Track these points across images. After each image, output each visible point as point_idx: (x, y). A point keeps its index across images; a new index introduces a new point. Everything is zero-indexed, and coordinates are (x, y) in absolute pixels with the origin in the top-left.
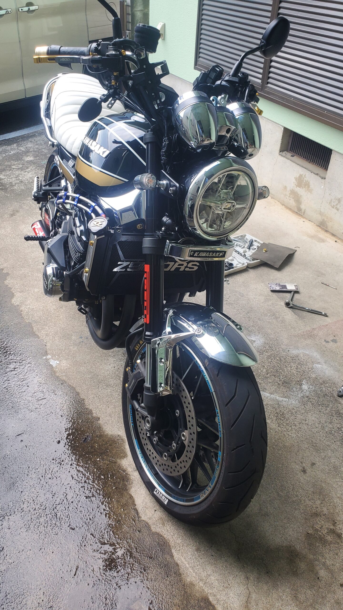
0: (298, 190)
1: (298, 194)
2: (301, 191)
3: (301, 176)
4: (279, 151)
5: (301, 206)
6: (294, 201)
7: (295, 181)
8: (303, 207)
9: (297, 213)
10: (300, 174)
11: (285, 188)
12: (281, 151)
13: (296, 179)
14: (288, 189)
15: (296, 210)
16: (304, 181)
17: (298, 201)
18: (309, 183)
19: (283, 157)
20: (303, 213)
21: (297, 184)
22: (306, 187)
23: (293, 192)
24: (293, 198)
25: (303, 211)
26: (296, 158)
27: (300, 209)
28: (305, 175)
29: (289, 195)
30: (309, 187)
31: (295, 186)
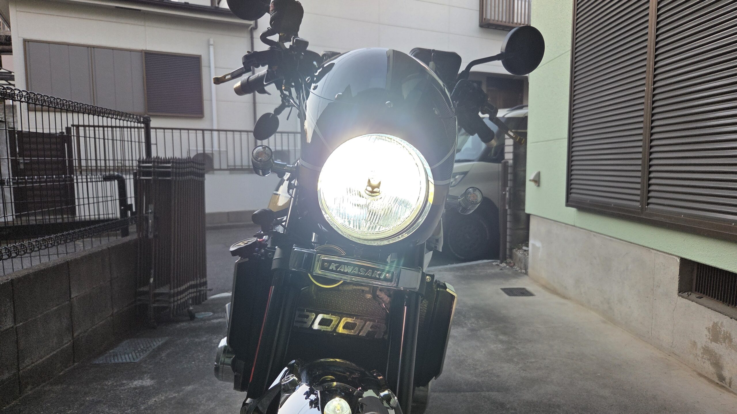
0: (713, 346)
1: (716, 354)
2: (719, 348)
3: (715, 325)
4: (677, 292)
5: (723, 373)
6: (711, 364)
7: (708, 334)
8: (726, 374)
9: (718, 383)
10: (714, 322)
11: (694, 344)
12: (681, 291)
13: (708, 329)
14: (699, 345)
15: (716, 380)
16: (723, 333)
17: (717, 364)
18: (730, 334)
19: (684, 299)
20: (728, 385)
21: (711, 338)
22: (727, 341)
23: (707, 350)
24: (708, 359)
25: (727, 380)
26: (704, 300)
27: (722, 378)
28: (722, 323)
29: (701, 356)
30: (731, 341)
31: (710, 341)
